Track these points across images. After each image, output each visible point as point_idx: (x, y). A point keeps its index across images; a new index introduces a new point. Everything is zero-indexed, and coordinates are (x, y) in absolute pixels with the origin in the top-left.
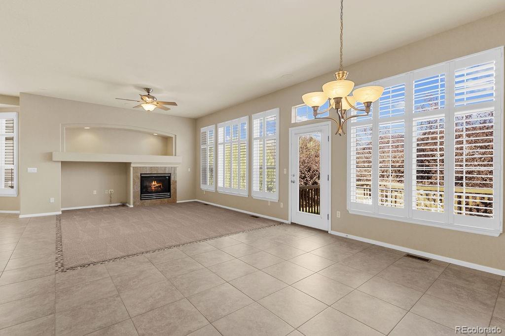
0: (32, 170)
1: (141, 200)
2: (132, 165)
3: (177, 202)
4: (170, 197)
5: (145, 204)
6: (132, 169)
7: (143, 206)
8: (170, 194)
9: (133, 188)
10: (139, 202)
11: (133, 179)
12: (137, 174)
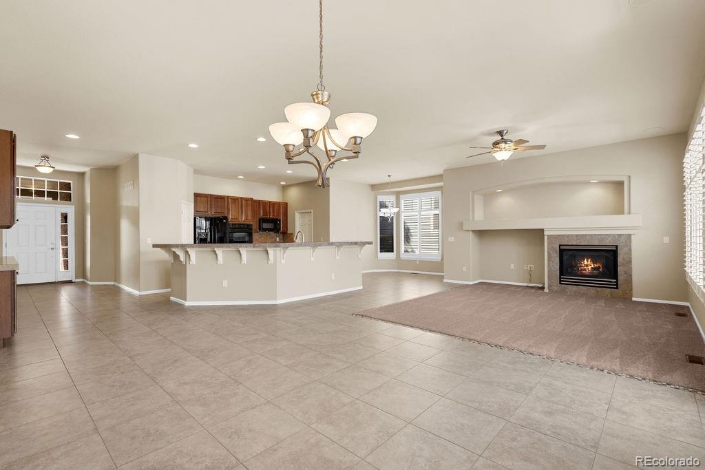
0: (451, 239)
1: (560, 283)
2: (546, 233)
3: (634, 299)
4: (617, 288)
5: (567, 290)
6: (546, 238)
7: (563, 292)
8: (617, 282)
9: (549, 264)
10: (557, 286)
11: (548, 253)
12: (554, 245)
